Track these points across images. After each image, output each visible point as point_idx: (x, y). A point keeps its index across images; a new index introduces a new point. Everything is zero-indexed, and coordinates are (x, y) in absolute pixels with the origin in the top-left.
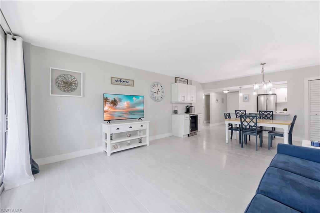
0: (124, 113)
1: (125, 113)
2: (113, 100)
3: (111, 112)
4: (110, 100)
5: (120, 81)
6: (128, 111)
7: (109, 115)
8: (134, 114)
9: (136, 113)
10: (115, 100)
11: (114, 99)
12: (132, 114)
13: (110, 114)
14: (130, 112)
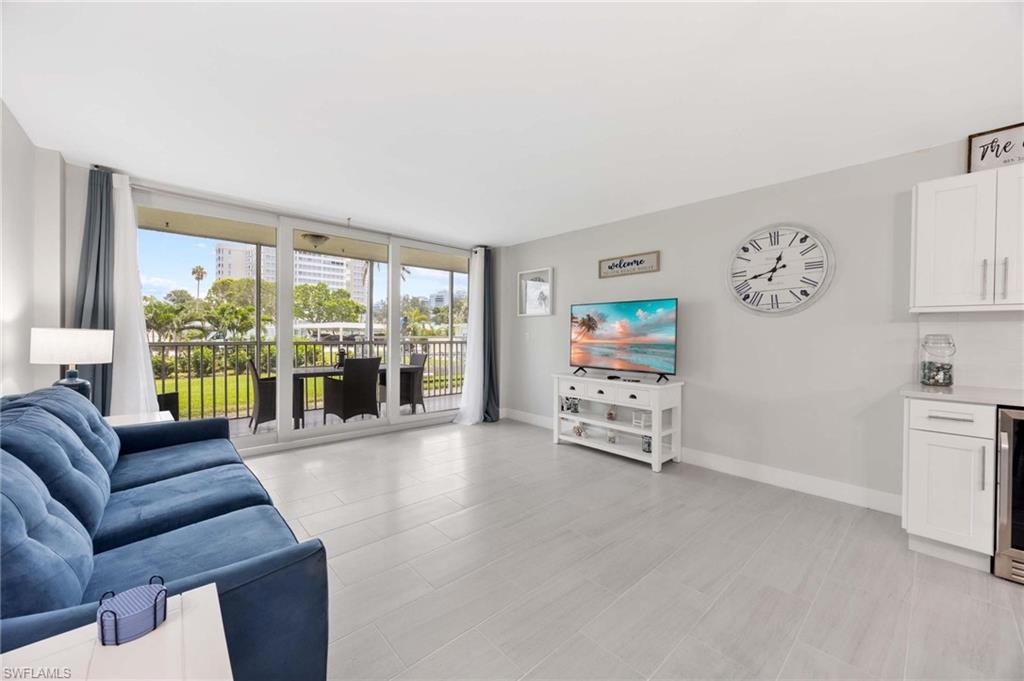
0: (615, 349)
1: (619, 349)
2: (586, 317)
3: (584, 344)
4: (580, 319)
5: (620, 266)
6: (625, 344)
7: (578, 351)
8: (645, 353)
9: (650, 350)
10: (590, 319)
11: (588, 316)
12: (637, 352)
13: (582, 349)
14: (632, 346)
